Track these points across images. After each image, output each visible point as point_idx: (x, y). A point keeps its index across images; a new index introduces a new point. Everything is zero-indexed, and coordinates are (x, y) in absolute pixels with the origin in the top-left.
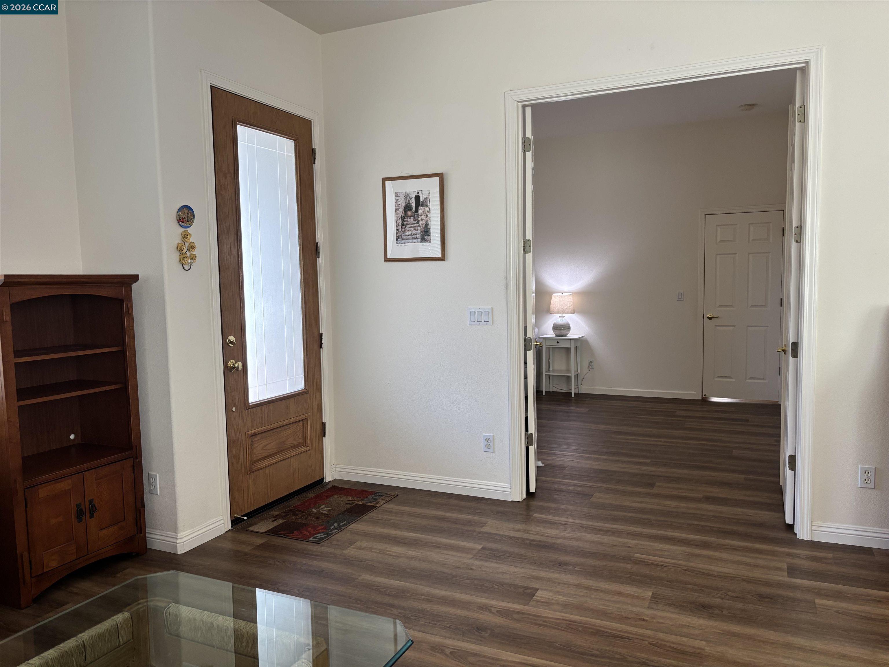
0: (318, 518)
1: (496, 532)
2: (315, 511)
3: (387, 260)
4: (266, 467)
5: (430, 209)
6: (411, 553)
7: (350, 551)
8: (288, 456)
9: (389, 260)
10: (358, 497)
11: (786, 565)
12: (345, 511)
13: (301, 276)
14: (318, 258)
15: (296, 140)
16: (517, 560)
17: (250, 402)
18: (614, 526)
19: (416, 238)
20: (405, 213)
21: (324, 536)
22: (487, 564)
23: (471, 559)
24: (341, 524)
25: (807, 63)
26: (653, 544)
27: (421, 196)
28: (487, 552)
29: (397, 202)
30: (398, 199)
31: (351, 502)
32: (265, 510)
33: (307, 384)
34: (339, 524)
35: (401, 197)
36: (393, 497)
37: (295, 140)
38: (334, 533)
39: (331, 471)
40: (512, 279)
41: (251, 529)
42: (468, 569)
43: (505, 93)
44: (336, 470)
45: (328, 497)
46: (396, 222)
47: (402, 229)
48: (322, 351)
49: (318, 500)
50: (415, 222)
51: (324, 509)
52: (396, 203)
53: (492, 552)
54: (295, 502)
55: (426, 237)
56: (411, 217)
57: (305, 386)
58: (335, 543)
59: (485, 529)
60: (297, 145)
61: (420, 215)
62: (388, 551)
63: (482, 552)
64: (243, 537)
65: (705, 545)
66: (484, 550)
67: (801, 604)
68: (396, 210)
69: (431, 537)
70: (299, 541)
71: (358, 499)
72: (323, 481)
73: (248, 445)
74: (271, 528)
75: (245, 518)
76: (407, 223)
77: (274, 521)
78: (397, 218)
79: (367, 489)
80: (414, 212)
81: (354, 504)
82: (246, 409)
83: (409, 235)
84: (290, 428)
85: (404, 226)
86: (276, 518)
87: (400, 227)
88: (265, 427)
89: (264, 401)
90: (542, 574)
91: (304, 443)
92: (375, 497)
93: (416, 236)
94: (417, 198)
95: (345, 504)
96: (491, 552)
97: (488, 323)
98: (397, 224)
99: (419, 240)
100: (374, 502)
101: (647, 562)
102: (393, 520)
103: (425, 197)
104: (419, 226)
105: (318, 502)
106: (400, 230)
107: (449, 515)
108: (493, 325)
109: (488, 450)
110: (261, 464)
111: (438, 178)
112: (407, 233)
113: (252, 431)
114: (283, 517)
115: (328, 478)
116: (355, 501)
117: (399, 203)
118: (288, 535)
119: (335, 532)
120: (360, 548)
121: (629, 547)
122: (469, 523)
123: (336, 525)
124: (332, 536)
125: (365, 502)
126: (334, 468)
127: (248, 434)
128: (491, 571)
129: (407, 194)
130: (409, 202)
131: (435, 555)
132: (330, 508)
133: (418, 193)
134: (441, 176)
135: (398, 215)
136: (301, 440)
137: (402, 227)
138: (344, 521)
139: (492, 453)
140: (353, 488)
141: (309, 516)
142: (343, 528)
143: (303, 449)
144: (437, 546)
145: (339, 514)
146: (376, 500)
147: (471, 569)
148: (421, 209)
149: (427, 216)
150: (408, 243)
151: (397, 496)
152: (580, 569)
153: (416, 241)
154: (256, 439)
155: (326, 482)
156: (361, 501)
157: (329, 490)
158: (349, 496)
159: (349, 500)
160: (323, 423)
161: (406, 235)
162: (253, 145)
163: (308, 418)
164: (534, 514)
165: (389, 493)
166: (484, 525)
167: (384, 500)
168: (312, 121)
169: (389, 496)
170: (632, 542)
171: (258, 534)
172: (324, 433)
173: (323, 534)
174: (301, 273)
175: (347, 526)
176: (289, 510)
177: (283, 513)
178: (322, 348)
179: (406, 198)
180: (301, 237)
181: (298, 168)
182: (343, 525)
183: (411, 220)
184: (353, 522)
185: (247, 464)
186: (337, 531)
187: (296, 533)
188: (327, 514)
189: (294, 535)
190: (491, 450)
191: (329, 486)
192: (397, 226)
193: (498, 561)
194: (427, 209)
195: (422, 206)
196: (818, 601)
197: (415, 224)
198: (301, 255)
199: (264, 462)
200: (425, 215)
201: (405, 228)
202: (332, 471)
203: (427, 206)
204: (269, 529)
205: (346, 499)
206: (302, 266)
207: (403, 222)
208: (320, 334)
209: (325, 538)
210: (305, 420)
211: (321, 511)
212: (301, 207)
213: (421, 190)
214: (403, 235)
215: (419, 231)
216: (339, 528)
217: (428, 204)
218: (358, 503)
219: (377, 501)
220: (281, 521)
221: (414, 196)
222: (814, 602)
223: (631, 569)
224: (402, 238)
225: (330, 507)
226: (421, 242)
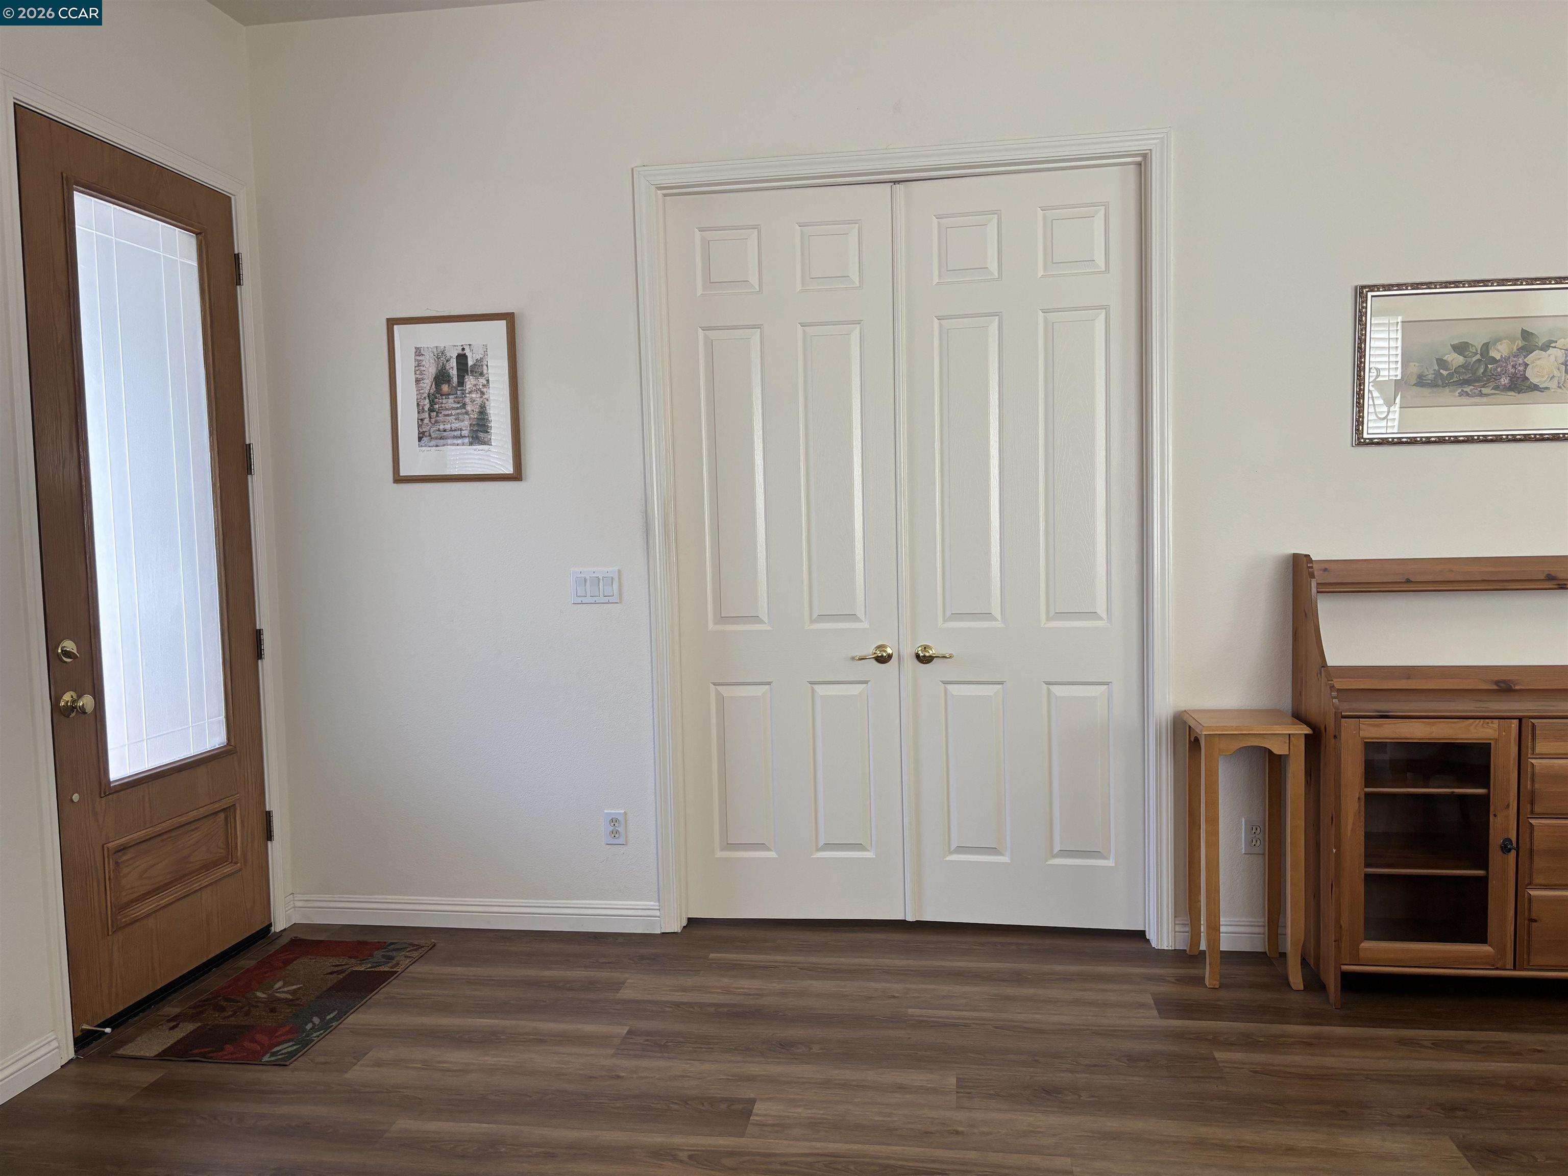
0: (273, 1010)
1: (649, 997)
2: (264, 996)
3: (399, 479)
4: (148, 915)
5: (488, 381)
6: (490, 1059)
7: (359, 1073)
8: (196, 886)
9: (403, 478)
10: (350, 957)
11: (1150, 996)
12: (329, 990)
13: (216, 513)
14: (249, 477)
15: (200, 233)
16: (702, 1048)
17: (111, 780)
18: (856, 961)
19: (461, 437)
20: (436, 388)
21: (295, 1047)
22: (645, 1063)
23: (613, 1056)
24: (328, 1017)
25: (1145, 156)
26: (937, 987)
27: (467, 352)
28: (640, 1040)
29: (419, 366)
30: (420, 360)
31: (340, 968)
32: (150, 1007)
33: (232, 736)
34: (322, 1020)
35: (427, 357)
36: (426, 949)
37: (197, 234)
38: (316, 1039)
39: (285, 908)
40: (656, 516)
41: (124, 1053)
42: (612, 1078)
43: (632, 169)
44: (296, 905)
45: (287, 962)
46: (418, 405)
47: (430, 418)
48: (262, 665)
49: (266, 973)
50: (459, 406)
51: (282, 989)
52: (417, 368)
53: (649, 1038)
54: (215, 981)
55: (481, 435)
56: (449, 394)
57: (228, 739)
58: (322, 1059)
59: (625, 994)
60: (203, 243)
61: (467, 392)
62: (440, 1062)
63: (631, 1041)
64: (107, 1072)
65: (1017, 978)
66: (633, 1037)
67: (1196, 1064)
68: (418, 381)
69: (522, 1023)
70: (238, 1066)
71: (353, 961)
72: (269, 931)
73: (109, 873)
74: (169, 1045)
75: (108, 1030)
76: (442, 407)
77: (172, 1028)
78: (419, 397)
79: (369, 938)
80: (454, 385)
81: (347, 973)
82: (103, 795)
83: (445, 431)
84: (196, 828)
85: (435, 413)
86: (176, 1021)
87: (426, 415)
88: (145, 831)
89: (141, 776)
90: (755, 1068)
91: (229, 856)
92: (390, 954)
93: (459, 432)
94: (462, 358)
95: (327, 974)
96: (647, 1038)
97: (611, 599)
98: (421, 408)
99: (466, 440)
100: (388, 963)
101: (933, 1022)
102: (434, 996)
103: (478, 357)
104: (467, 413)
105: (267, 975)
106: (426, 421)
107: (547, 973)
108: (621, 602)
109: (616, 841)
110: (138, 910)
111: (504, 323)
112: (441, 427)
113: (118, 842)
114: (193, 1018)
115: (280, 924)
116: (347, 966)
117: (422, 368)
118: (211, 1055)
119: (318, 1036)
120: (379, 1064)
121: (894, 997)
122: (590, 985)
123: (316, 1020)
124: (311, 1045)
125: (370, 965)
126: (292, 902)
127: (108, 848)
128: (657, 1076)
129: (439, 351)
130: (444, 367)
131: (540, 1059)
132: (294, 987)
133: (463, 349)
134: (510, 318)
135: (421, 392)
136: (222, 851)
137: (430, 415)
138: (334, 1010)
139: (622, 846)
140: (337, 940)
141: (252, 1009)
142: (334, 1024)
143: (227, 869)
144: (540, 1040)
145: (318, 998)
146: (393, 960)
147: (618, 1077)
148: (470, 381)
149: (483, 393)
150: (444, 445)
151: (434, 946)
152: (821, 1051)
153: (459, 441)
154: (125, 858)
155: (275, 932)
156: (361, 964)
157: (285, 948)
158: (333, 956)
159: (334, 964)
160: (267, 812)
161: (439, 430)
162: (110, 237)
163: (238, 806)
164: (709, 954)
165: (416, 943)
166: (621, 987)
167: (410, 957)
168: (233, 198)
169: (418, 949)
170: (897, 987)
171: (142, 1061)
172: (270, 832)
173: (291, 1044)
174: (215, 506)
175: (342, 1020)
176: (204, 1001)
177: (189, 1008)
178: (261, 658)
179: (438, 359)
180: (215, 432)
181: (207, 292)
182: (332, 1020)
183: (450, 402)
184: (352, 1011)
185: (107, 913)
186: (321, 1034)
187: (229, 1048)
188: (291, 1000)
189: (226, 1055)
190: (621, 841)
191: (284, 941)
192: (418, 413)
193: (666, 1055)
194: (482, 381)
195: (473, 375)
196: (1219, 1055)
197: (458, 408)
198: (215, 470)
199: (143, 907)
200: (478, 393)
201: (437, 416)
202: (287, 909)
203: (482, 374)
204: (165, 1047)
205: (327, 963)
206: (219, 491)
207: (431, 406)
208: (257, 630)
209: (297, 1051)
210: (229, 811)
211: (278, 995)
212: (214, 370)
213: (470, 345)
214: (432, 431)
215: (467, 423)
216: (326, 1026)
217: (485, 372)
218: (356, 969)
219: (394, 962)
220: (190, 1027)
221: (455, 355)
222: (1215, 1059)
223: (909, 1038)
224: (430, 436)
225: (296, 985)
226: (471, 444)
